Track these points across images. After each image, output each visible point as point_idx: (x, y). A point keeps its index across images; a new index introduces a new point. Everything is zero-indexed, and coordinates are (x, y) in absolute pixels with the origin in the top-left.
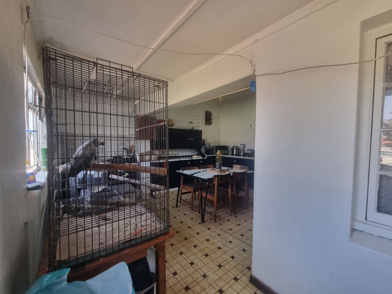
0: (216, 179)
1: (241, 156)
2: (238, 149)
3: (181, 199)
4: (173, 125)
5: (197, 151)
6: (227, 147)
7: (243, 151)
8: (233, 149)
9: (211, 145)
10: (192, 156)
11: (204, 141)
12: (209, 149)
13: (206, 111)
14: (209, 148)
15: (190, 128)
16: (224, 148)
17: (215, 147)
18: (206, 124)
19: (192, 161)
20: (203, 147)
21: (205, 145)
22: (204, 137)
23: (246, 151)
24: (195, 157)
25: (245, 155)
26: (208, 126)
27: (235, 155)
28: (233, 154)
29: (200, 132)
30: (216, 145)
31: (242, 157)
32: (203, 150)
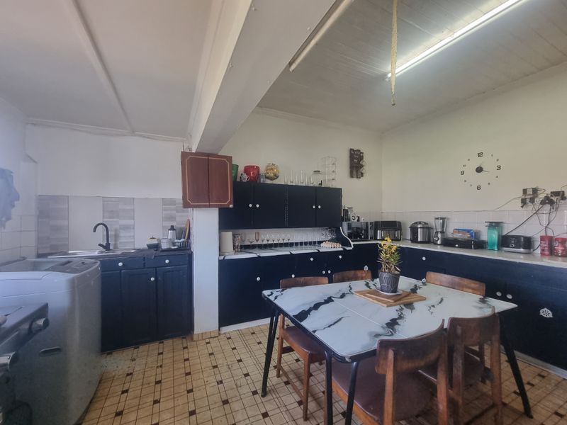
0: (391, 354)
1: (436, 244)
2: (427, 228)
3: (278, 367)
4: (276, 177)
5: (331, 232)
6: (399, 223)
7: (442, 232)
8: (414, 230)
9: (362, 220)
10: (320, 243)
11: (346, 211)
12: (357, 228)
13: (351, 150)
14: (358, 225)
15: (316, 184)
16: (392, 227)
17: (371, 223)
18: (352, 176)
19: (318, 255)
20: (345, 224)
21: (348, 219)
22: (346, 203)
23: (450, 233)
24: (328, 247)
25: (448, 242)
26: (355, 180)
27: (421, 242)
28: (414, 240)
29: (337, 192)
30: (373, 220)
31: (439, 249)
32: (345, 231)
